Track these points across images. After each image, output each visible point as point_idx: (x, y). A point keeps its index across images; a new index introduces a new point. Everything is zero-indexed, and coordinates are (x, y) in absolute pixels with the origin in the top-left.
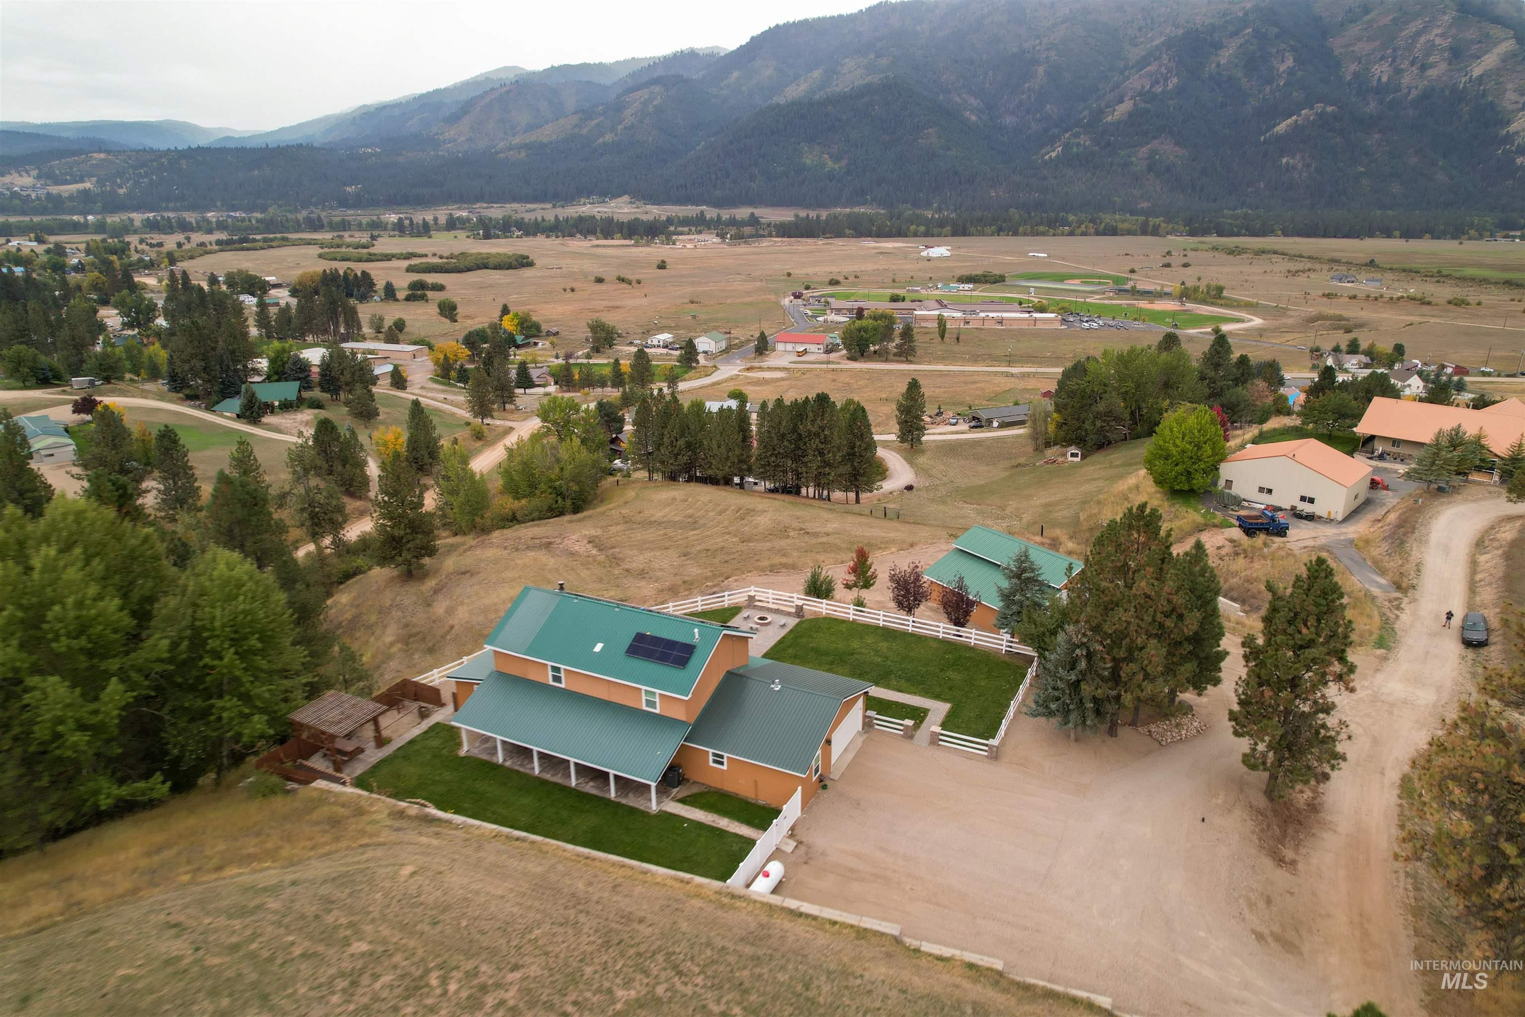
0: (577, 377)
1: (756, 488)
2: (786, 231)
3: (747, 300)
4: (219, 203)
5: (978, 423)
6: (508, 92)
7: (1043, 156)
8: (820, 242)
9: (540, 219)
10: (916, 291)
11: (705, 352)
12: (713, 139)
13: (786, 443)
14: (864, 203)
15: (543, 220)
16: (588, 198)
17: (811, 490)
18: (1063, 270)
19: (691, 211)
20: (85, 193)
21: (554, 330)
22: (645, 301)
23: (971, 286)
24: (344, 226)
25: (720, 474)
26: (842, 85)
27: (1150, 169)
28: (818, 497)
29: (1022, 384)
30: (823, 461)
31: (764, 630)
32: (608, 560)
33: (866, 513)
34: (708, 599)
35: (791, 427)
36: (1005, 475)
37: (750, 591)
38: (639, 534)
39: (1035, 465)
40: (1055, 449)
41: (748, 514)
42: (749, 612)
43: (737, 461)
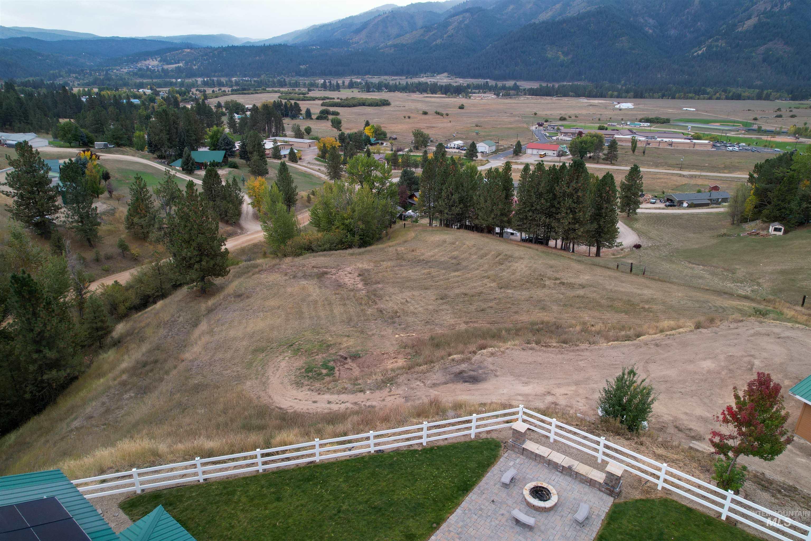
0: (400, 161)
1: (513, 237)
2: (533, 93)
3: (510, 126)
4: (238, 73)
5: (671, 203)
6: (387, 17)
7: (693, 53)
8: (554, 98)
9: (398, 84)
10: (614, 125)
11: (482, 152)
12: (496, 43)
14: (580, 80)
15: (399, 83)
16: (425, 73)
17: (559, 242)
18: (708, 118)
19: (481, 81)
20: (179, 68)
21: (394, 136)
22: (449, 125)
23: (649, 124)
24: (296, 85)
25: (485, 224)
26: (571, 13)
27: (764, 60)
28: (565, 248)
29: (693, 182)
30: (574, 218)
31: (543, 528)
32: (367, 296)
33: (612, 267)
34: (444, 426)
35: (548, 188)
36: (715, 241)
37: (517, 413)
38: (405, 272)
39: (739, 235)
40: (753, 224)
41: (506, 259)
42: (514, 466)
43: (499, 214)
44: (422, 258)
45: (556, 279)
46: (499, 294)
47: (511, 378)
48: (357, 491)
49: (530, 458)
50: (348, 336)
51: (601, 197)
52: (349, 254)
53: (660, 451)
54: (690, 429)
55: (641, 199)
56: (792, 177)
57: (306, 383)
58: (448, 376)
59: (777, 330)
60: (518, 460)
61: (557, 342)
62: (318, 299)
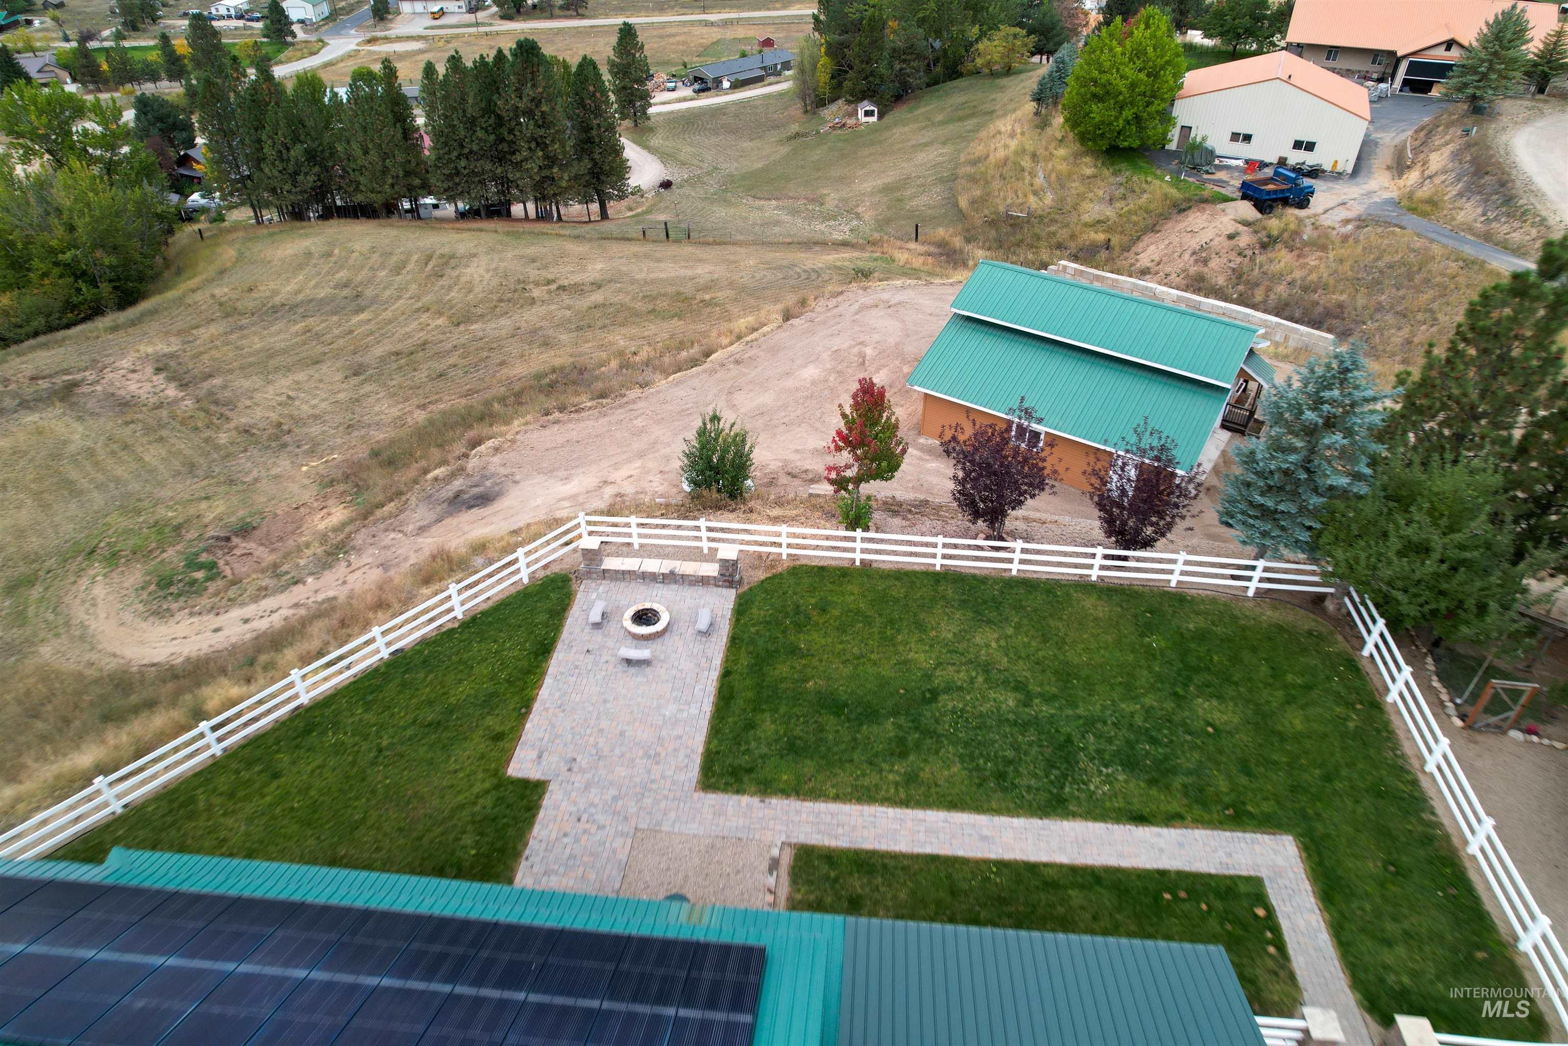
0: (105, 67)
1: (437, 213)
5: (704, 85)
11: (302, 22)
13: (480, 133)
17: (531, 206)
25: (378, 199)
28: (543, 217)
29: (729, 34)
30: (546, 157)
31: (662, 657)
32: (201, 409)
33: (635, 235)
34: (476, 583)
35: (483, 105)
36: (785, 150)
37: (578, 526)
38: (256, 339)
39: (818, 132)
40: (833, 108)
41: (446, 264)
42: (599, 597)
43: (401, 174)
44: (277, 300)
45: (549, 282)
46: (460, 336)
47: (540, 478)
48: (393, 715)
49: (617, 579)
50: (207, 498)
51: (584, 107)
52: (106, 330)
53: (776, 512)
54: (806, 471)
55: (650, 85)
56: (872, 19)
57: (175, 606)
58: (439, 508)
59: (885, 296)
60: (601, 589)
61: (592, 399)
62: (89, 443)
